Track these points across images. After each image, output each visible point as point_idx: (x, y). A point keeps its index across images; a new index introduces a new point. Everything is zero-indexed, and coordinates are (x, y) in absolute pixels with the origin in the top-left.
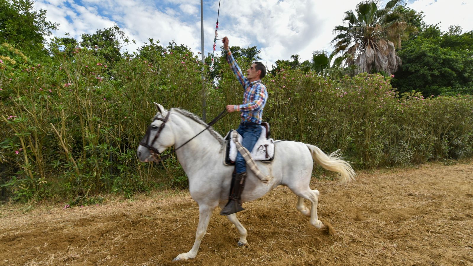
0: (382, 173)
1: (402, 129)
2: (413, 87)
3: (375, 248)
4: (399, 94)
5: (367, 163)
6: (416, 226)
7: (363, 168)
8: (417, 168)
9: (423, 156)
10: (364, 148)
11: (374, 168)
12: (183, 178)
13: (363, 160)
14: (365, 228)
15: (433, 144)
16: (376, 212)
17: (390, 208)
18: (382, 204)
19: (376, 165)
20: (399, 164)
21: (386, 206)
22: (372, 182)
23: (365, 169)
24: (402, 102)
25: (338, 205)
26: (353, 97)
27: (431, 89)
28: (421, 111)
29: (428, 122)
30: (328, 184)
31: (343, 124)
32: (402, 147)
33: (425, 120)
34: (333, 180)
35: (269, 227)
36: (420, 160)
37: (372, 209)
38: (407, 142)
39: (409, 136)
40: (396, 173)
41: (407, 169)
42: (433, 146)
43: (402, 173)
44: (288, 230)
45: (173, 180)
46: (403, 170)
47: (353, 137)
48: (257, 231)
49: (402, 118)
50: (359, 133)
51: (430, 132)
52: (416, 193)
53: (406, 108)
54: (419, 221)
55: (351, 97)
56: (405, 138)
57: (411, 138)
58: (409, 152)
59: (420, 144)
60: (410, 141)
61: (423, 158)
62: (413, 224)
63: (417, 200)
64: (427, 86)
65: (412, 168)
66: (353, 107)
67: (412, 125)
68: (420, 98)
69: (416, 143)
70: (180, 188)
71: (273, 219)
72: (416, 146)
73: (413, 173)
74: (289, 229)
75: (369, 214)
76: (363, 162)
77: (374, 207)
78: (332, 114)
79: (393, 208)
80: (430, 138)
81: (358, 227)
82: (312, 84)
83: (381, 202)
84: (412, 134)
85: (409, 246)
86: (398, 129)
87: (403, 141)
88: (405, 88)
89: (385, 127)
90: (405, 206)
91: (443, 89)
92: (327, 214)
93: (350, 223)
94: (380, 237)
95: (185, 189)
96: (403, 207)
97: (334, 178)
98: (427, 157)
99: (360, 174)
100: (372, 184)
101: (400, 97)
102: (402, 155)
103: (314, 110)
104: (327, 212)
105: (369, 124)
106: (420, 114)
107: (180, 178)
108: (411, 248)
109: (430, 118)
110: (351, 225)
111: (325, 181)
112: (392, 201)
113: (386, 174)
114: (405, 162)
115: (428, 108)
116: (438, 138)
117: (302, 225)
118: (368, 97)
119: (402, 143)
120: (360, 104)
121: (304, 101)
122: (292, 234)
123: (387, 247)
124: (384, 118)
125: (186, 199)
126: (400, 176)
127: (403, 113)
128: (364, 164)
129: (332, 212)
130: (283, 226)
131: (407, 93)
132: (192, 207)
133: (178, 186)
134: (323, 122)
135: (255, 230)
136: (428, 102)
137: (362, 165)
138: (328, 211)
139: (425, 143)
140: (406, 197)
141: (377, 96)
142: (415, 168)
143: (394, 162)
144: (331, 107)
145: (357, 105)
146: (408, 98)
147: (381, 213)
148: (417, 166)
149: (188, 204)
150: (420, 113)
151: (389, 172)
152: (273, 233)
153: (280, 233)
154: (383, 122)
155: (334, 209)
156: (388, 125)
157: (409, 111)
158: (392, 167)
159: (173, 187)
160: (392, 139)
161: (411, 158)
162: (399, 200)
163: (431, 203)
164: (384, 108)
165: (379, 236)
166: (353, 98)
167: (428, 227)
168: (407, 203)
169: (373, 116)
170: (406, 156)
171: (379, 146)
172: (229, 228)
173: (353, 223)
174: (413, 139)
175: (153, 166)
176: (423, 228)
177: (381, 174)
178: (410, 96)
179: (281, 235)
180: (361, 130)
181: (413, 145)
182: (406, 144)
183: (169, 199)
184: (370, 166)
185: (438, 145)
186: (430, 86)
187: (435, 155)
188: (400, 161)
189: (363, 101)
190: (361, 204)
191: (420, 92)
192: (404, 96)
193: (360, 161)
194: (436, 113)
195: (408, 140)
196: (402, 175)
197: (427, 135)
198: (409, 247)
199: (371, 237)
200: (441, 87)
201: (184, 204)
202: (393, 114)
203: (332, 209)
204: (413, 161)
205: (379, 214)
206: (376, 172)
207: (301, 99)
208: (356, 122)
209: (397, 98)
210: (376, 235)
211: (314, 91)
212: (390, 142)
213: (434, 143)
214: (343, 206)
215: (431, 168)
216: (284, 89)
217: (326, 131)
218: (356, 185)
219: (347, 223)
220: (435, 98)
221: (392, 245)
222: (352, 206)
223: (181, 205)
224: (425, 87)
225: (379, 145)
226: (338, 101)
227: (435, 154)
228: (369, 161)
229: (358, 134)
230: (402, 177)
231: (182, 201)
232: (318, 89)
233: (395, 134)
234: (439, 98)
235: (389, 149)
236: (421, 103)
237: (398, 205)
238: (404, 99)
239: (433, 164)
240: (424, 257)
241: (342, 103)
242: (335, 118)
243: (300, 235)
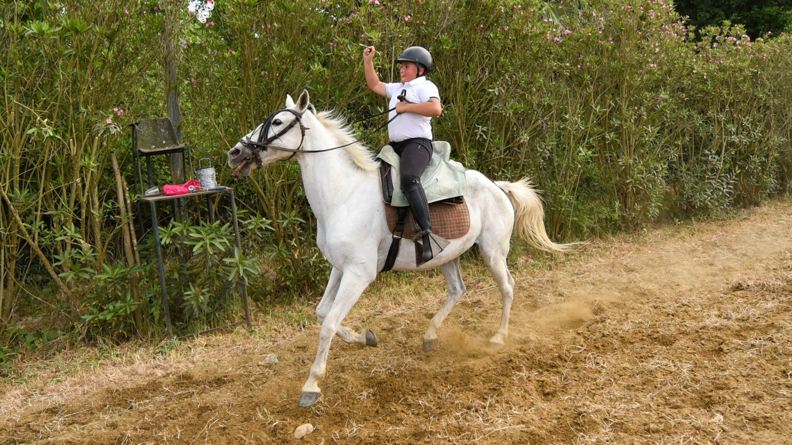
0: (668, 237)
1: (708, 121)
2: (724, 11)
3: (676, 433)
4: (696, 32)
5: (630, 214)
6: (760, 366)
7: (620, 230)
8: (745, 219)
9: (757, 187)
10: (620, 176)
11: (646, 226)
12: (121, 308)
13: (620, 209)
14: (645, 387)
15: (776, 155)
16: (667, 342)
17: (696, 328)
18: (678, 320)
19: (653, 219)
20: (705, 209)
21: (687, 323)
22: (648, 265)
23: (625, 231)
24: (702, 52)
25: (574, 335)
26: (587, 43)
27: (764, 15)
28: (747, 73)
29: (764, 99)
30: (540, 281)
31: (567, 117)
32: (709, 167)
33: (755, 96)
34: (551, 269)
35: (400, 420)
36: (751, 196)
37: (656, 335)
38: (719, 153)
39: (724, 137)
40: (700, 233)
41: (722, 222)
42: (776, 158)
43: (713, 232)
44: (454, 422)
45: (88, 318)
46: (714, 227)
47: (593, 147)
48: (372, 435)
49: (704, 91)
50: (607, 136)
51: (768, 126)
52: (751, 283)
53: (712, 67)
54: (765, 350)
55: (583, 42)
56: (714, 143)
57: (728, 141)
58: (726, 177)
59: (748, 157)
60: (726, 151)
61: (756, 192)
62: (751, 360)
63: (754, 301)
64: (755, 8)
65: (734, 218)
66: (589, 68)
67: (727, 108)
68: (743, 39)
69: (740, 153)
70: (112, 340)
71: (409, 397)
72: (740, 161)
73: (737, 231)
74: (457, 418)
75: (651, 349)
76: (620, 213)
77: (659, 330)
78: (538, 90)
79: (704, 328)
80: (768, 139)
81: (629, 388)
82: (484, 10)
83: (673, 315)
84: (730, 133)
85: (749, 416)
86: (699, 120)
87: (709, 150)
88: (707, 11)
89: (667, 118)
90: (728, 319)
91: (789, 15)
92: (550, 362)
93: (607, 377)
94: (683, 405)
95: (128, 340)
96: (725, 322)
97: (552, 263)
98: (766, 188)
99: (617, 245)
100: (649, 270)
101: (698, 38)
102: (709, 188)
103: (492, 81)
104: (547, 359)
105: (628, 112)
106: (744, 81)
107: (111, 307)
108: (754, 420)
109: (767, 91)
110: (611, 384)
111: (532, 274)
112: (699, 309)
113: (677, 241)
114: (716, 204)
115: (759, 64)
116: (787, 138)
117: (489, 400)
118: (623, 41)
119: (707, 155)
120: (605, 61)
121: (462, 55)
122: (468, 430)
123: (702, 426)
124: (663, 95)
125: (140, 371)
126: (710, 243)
127: (706, 80)
128: (623, 218)
129: (560, 357)
130: (438, 411)
131: (713, 29)
132: (162, 392)
133: (105, 332)
134: (515, 113)
135: (365, 432)
136: (760, 50)
137: (620, 222)
138: (549, 356)
139: (758, 153)
140: (730, 296)
141: (645, 38)
142: (741, 217)
143: (694, 207)
144: (534, 70)
145: (599, 63)
146: (714, 40)
147: (678, 344)
148: (744, 213)
149: (148, 385)
150: (745, 78)
151: (683, 234)
152: (415, 435)
153: (436, 432)
154: (663, 104)
155: (565, 347)
156: (674, 111)
157: (720, 75)
158: (688, 221)
159: (90, 339)
160: (684, 148)
161: (729, 193)
162: (714, 303)
163: (785, 305)
164: (661, 69)
165: (679, 403)
166: (587, 45)
167: (785, 364)
168: (734, 310)
169: (639, 89)
170: (720, 190)
171: (656, 169)
172: (289, 438)
173: (615, 379)
174: (732, 144)
175: (16, 276)
176: (775, 368)
177: (666, 240)
178: (720, 35)
179: (439, 436)
180: (611, 128)
181: (734, 160)
182: (717, 157)
183: (82, 377)
184: (639, 222)
185: (787, 156)
186: (761, 8)
187: (782, 180)
188: (707, 202)
189: (613, 50)
190: (627, 326)
191: (741, 26)
192: (706, 35)
193: (614, 211)
194: (778, 75)
195: (721, 147)
196: (714, 238)
197: (762, 132)
198: (750, 420)
199: (661, 408)
200: (785, 9)
201: (134, 386)
202: (685, 82)
203: (560, 346)
204: (735, 200)
205: (674, 346)
206: (652, 235)
207: (456, 52)
208: (597, 110)
209: (689, 42)
210: (673, 400)
211: (489, 27)
212: (680, 157)
213: (779, 152)
214: (585, 337)
215: (775, 214)
216: (407, 24)
217: (525, 137)
218: (610, 276)
219: (601, 380)
220: (775, 39)
221: (713, 420)
222: (606, 333)
223: (125, 391)
224: (750, 9)
225: (657, 165)
226: (551, 53)
227: (783, 178)
228: (634, 210)
229: (604, 138)
230: (715, 245)
231: (126, 377)
232: (497, 21)
233: (691, 135)
234: (783, 38)
235: (679, 173)
236: (746, 52)
237: (714, 319)
238: (705, 42)
239: (779, 204)
240: (784, 438)
241: (561, 60)
242: (546, 100)
243: (488, 429)
